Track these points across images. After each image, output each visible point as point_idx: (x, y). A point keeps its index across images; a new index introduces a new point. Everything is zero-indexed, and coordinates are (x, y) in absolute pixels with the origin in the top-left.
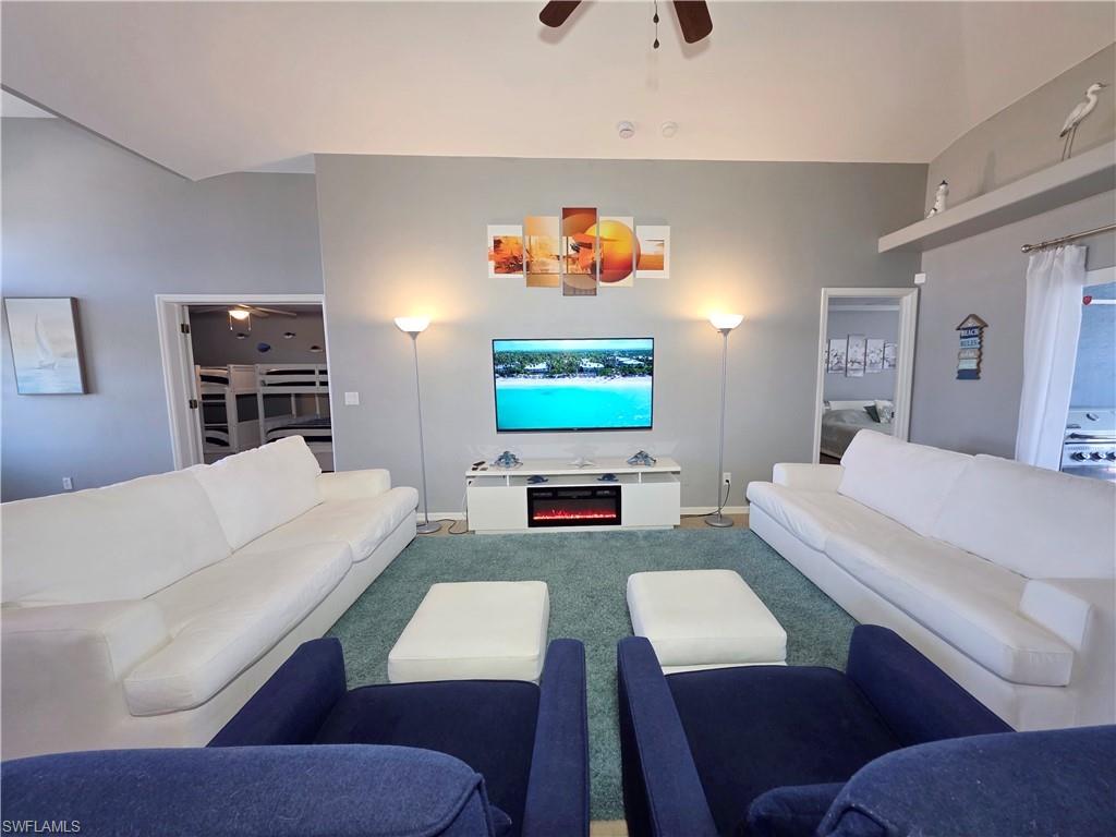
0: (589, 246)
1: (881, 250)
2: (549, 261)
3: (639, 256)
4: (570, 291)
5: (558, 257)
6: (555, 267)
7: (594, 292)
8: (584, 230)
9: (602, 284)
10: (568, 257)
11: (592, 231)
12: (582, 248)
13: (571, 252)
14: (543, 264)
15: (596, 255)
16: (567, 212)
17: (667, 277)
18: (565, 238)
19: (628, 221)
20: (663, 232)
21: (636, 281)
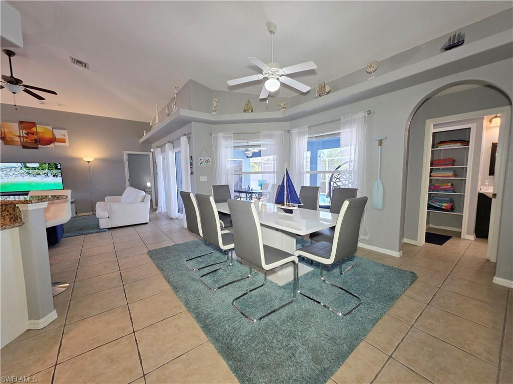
0: (33, 134)
1: (140, 142)
2: (14, 137)
3: (55, 138)
4: (24, 147)
5: (19, 136)
6: (18, 139)
7: (37, 148)
8: (30, 129)
9: (39, 146)
10: (23, 136)
11: (34, 129)
12: (29, 134)
13: (25, 135)
14: (11, 138)
15: (35, 137)
16: (21, 122)
17: (68, 145)
18: (21, 131)
19: (50, 128)
20: (65, 132)
21: (55, 146)
